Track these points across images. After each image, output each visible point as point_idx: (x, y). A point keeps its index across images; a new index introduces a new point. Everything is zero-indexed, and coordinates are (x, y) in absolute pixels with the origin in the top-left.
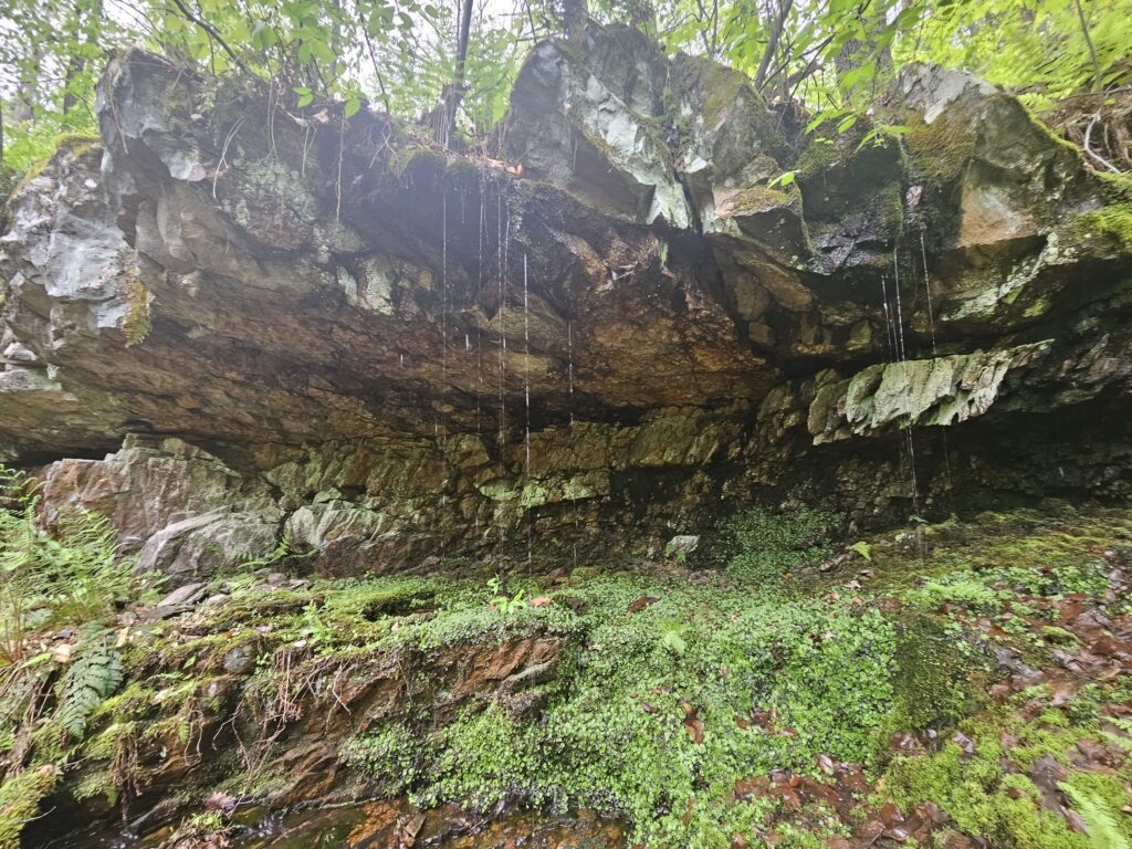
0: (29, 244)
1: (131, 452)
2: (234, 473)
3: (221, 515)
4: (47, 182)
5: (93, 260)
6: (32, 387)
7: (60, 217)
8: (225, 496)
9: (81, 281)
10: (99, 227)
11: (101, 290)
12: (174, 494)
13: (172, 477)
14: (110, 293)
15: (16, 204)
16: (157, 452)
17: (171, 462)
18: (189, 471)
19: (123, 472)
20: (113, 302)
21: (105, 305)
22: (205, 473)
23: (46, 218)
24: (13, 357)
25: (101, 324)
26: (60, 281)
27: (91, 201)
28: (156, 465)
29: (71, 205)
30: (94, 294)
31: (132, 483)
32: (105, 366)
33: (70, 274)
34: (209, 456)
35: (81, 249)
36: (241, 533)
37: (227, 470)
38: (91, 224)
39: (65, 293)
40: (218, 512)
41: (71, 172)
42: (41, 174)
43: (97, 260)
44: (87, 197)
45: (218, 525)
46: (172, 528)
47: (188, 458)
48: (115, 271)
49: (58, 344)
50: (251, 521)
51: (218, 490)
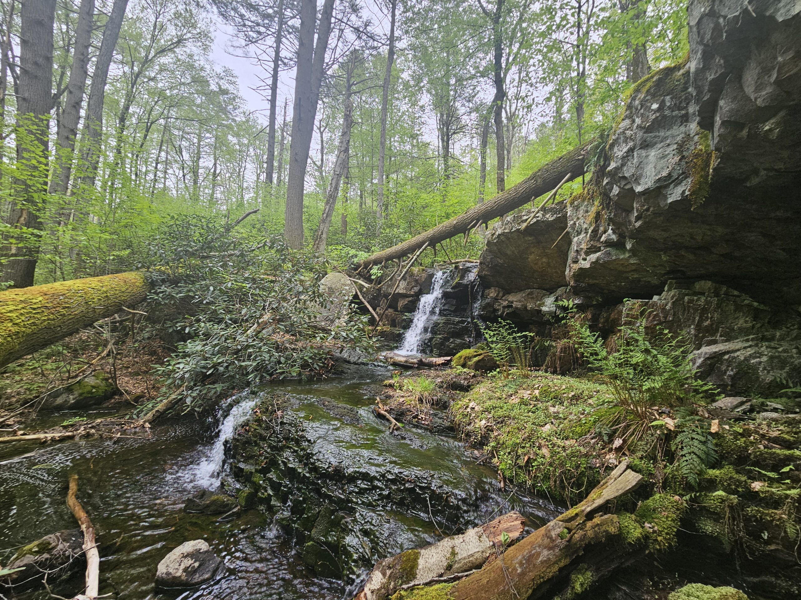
0: (623, 165)
1: (672, 293)
2: (762, 307)
3: (750, 343)
4: (628, 122)
5: (661, 158)
6: (614, 258)
7: (638, 139)
8: (753, 327)
9: (656, 175)
10: (662, 134)
11: (670, 175)
12: (706, 323)
13: (704, 311)
14: (675, 175)
15: (612, 146)
16: (690, 292)
17: (703, 299)
18: (719, 306)
19: (668, 307)
20: (678, 182)
21: (672, 186)
22: (732, 307)
23: (631, 144)
24: (606, 242)
25: (670, 201)
26: (642, 181)
27: (657, 118)
28: (690, 301)
29: (644, 128)
30: (665, 181)
31: (674, 315)
32: (663, 233)
33: (648, 174)
34: (736, 293)
35: (653, 153)
36: (776, 361)
37: (756, 304)
38: (657, 134)
39: (646, 187)
40: (747, 341)
41: (642, 107)
42: (623, 120)
43: (664, 157)
44: (654, 117)
45: (750, 351)
46: (706, 350)
47: (717, 295)
48: (677, 159)
49: (638, 224)
50: (784, 351)
51: (746, 322)
